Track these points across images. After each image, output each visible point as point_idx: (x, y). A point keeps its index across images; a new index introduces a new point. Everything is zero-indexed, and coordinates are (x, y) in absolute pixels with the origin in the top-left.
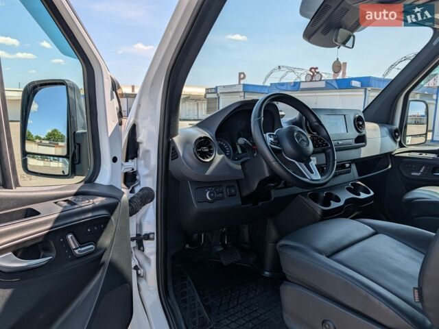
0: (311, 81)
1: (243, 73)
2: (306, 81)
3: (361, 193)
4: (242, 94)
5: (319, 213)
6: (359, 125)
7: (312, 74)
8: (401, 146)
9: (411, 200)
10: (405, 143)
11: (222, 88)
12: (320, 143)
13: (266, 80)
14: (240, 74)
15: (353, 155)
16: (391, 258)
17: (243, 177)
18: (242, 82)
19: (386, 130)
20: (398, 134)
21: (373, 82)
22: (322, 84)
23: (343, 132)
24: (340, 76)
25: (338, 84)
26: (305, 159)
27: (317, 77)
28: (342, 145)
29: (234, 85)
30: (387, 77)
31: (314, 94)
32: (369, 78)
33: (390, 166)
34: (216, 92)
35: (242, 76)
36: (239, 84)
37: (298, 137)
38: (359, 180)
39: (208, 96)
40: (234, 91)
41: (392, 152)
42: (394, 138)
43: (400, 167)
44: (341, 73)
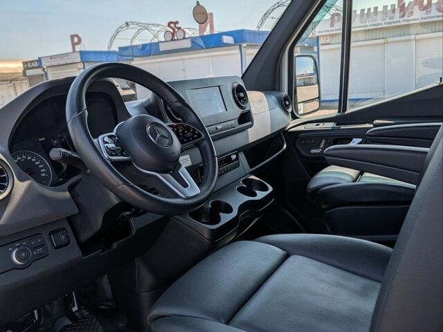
0: (172, 40)
1: (77, 36)
2: (166, 41)
3: (257, 191)
4: (81, 66)
5: (206, 235)
6: (240, 98)
7: (172, 31)
8: (294, 117)
9: (317, 189)
10: (298, 113)
11: (49, 58)
12: (189, 135)
13: (111, 42)
14: (72, 37)
15: (239, 140)
16: (315, 294)
17: (78, 211)
18: (78, 48)
19: (273, 98)
20: (287, 102)
21: (247, 37)
22: (187, 44)
23: (221, 111)
24: (207, 32)
25: (205, 43)
26: (171, 166)
27: (179, 35)
28: (222, 130)
29: (67, 54)
30: (262, 29)
31: (179, 58)
32: (242, 31)
33: (285, 146)
34: (40, 67)
35: (75, 40)
36: (74, 51)
37: (154, 134)
38: (252, 173)
39: (29, 72)
40: (69, 61)
41: (285, 128)
42: (284, 108)
43: (297, 145)
44: (208, 28)
